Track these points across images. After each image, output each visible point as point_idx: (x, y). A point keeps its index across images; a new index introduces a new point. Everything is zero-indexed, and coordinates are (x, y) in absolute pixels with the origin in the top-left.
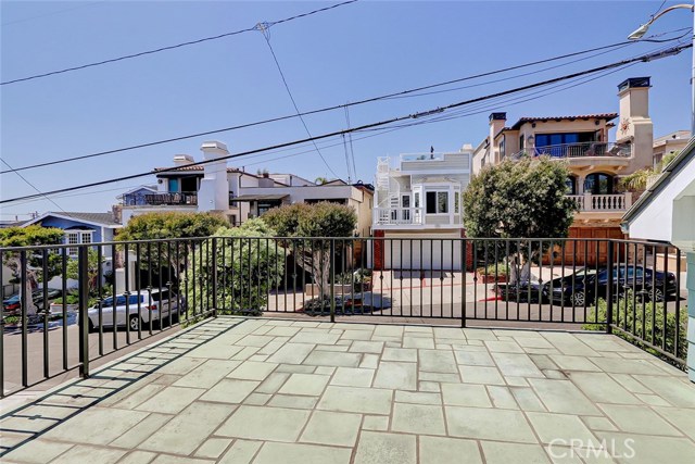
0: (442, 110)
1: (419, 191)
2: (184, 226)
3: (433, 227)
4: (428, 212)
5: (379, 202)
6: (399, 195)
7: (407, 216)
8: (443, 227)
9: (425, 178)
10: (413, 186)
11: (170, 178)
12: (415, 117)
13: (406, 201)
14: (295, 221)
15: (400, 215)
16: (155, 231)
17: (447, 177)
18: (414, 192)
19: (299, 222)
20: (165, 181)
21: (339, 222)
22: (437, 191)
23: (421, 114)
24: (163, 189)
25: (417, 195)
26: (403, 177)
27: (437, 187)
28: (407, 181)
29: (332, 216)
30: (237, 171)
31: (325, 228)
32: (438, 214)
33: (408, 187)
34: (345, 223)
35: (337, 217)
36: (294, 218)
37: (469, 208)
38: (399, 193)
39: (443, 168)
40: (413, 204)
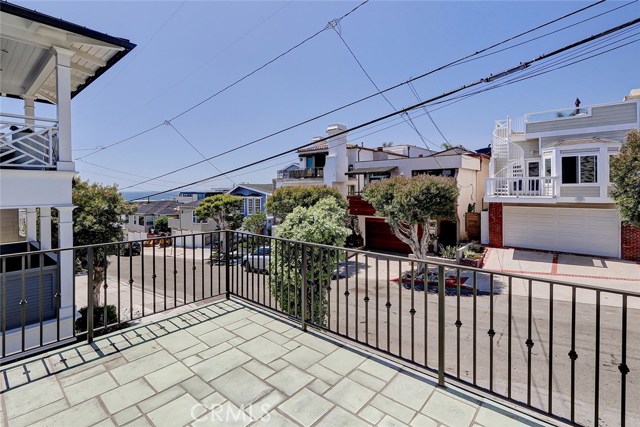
0: (527, 65)
1: (551, 156)
2: (305, 198)
3: (572, 200)
4: (564, 182)
5: (496, 171)
6: (523, 163)
7: (535, 186)
8: (588, 200)
9: (561, 140)
10: (542, 151)
11: (308, 156)
12: (487, 80)
13: (534, 168)
14: (391, 194)
15: (526, 185)
16: (286, 201)
17: (596, 137)
18: (544, 158)
19: (395, 195)
20: (304, 159)
21: (436, 196)
22: (579, 155)
23: (497, 76)
24: (302, 165)
25: (548, 162)
26: (529, 141)
27: (578, 150)
28: (534, 145)
29: (428, 189)
30: (356, 147)
31: (420, 201)
32: (580, 184)
33: (536, 153)
34: (443, 197)
35: (433, 190)
36: (390, 191)
37: (622, 179)
38: (522, 159)
39: (589, 125)
40: (543, 172)
